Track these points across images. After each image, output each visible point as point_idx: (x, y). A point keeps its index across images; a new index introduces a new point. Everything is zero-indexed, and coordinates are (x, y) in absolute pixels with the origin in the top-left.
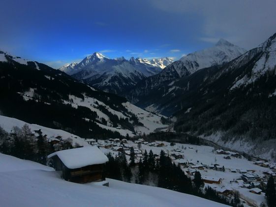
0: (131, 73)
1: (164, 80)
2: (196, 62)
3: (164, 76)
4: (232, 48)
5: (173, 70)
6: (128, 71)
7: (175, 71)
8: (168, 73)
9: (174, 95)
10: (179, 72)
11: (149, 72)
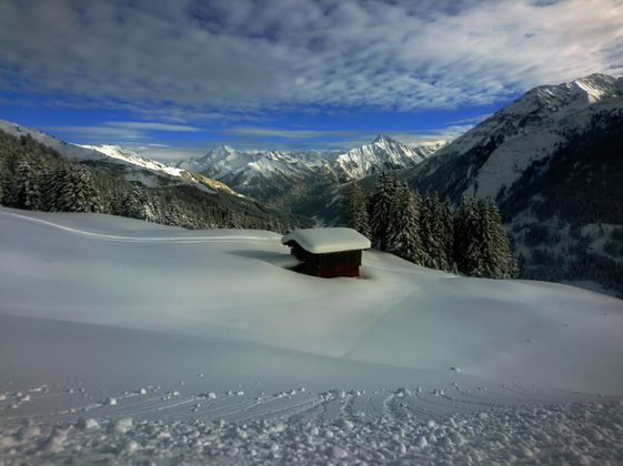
5: (328, 173)
7: (331, 173)
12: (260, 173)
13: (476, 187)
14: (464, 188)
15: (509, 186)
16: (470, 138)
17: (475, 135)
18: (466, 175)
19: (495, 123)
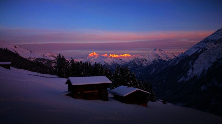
0: (112, 63)
1: (130, 68)
2: (145, 59)
3: (130, 66)
4: (162, 52)
5: (134, 63)
6: (110, 62)
7: (136, 63)
8: (132, 64)
9: (139, 76)
10: (137, 63)
11: (119, 62)
12: (107, 63)
13: (193, 69)
14: (188, 69)
15: (207, 69)
16: (193, 50)
17: (195, 48)
18: (189, 64)
19: (204, 43)
